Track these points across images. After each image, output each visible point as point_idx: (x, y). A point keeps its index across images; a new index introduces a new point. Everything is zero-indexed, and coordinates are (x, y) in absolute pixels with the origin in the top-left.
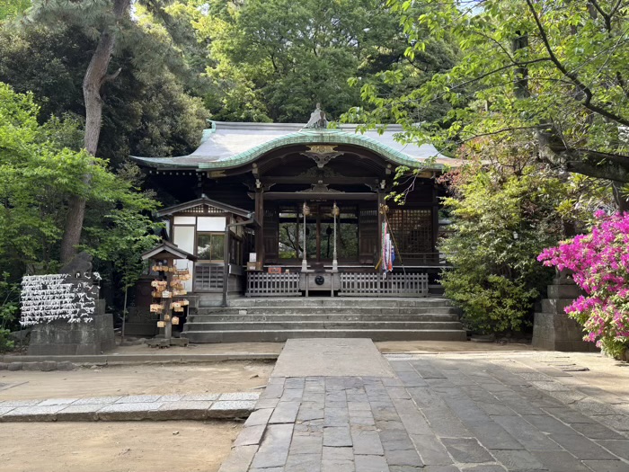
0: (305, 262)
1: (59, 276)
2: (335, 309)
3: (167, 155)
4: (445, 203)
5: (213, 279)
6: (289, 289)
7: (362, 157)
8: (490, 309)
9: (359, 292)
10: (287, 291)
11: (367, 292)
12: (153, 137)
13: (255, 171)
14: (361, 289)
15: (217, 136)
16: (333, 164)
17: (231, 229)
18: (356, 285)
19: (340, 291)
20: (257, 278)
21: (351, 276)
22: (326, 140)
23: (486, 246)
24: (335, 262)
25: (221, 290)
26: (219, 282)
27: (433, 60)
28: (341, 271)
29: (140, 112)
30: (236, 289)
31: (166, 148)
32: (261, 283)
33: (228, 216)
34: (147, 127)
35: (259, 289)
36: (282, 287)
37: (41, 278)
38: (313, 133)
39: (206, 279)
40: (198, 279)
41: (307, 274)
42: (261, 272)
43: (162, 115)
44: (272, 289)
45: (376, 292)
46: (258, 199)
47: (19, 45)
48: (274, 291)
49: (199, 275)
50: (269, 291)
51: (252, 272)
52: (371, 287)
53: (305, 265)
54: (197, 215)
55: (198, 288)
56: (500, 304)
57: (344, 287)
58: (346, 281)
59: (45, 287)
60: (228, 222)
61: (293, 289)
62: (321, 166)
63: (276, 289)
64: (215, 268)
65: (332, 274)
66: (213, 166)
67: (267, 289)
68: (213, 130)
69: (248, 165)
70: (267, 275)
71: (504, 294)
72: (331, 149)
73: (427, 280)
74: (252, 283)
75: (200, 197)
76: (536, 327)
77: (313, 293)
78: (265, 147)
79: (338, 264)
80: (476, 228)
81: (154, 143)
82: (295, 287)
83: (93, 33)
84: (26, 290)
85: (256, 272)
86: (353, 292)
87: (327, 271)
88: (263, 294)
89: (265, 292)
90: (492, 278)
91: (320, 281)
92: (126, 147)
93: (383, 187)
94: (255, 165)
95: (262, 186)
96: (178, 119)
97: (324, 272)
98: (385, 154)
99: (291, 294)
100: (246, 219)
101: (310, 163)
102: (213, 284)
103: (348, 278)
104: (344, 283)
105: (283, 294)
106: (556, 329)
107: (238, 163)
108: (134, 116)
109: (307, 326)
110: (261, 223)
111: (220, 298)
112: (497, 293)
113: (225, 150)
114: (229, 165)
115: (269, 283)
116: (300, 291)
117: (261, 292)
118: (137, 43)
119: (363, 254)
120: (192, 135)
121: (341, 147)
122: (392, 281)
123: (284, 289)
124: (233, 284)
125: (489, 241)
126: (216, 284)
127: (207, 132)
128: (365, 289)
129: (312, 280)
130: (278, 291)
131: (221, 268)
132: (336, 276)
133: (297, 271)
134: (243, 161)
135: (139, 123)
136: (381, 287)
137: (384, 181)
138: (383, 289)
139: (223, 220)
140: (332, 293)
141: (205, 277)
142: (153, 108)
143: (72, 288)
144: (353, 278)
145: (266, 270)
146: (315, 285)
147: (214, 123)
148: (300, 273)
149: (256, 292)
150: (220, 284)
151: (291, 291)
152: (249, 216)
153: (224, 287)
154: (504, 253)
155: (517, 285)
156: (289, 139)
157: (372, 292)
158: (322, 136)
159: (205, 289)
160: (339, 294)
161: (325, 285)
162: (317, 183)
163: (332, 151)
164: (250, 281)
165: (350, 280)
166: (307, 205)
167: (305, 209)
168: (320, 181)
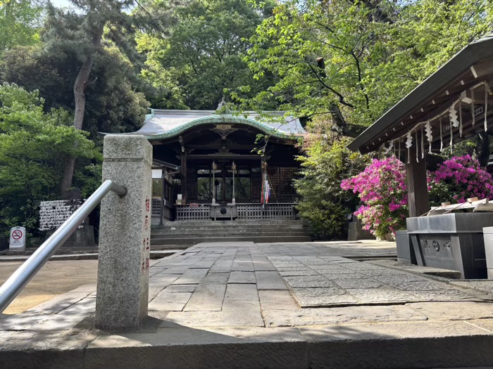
0: (214, 200)
1: (63, 201)
2: (232, 226)
3: (122, 132)
4: (298, 159)
5: (154, 209)
6: (203, 217)
8: (322, 221)
11: (254, 218)
12: (113, 119)
13: (181, 141)
14: (250, 216)
15: (155, 119)
16: (231, 136)
17: (165, 177)
18: (247, 214)
20: (182, 210)
22: (226, 121)
23: (321, 184)
24: (234, 200)
25: (159, 215)
26: (157, 210)
29: (105, 103)
30: (168, 217)
31: (120, 127)
32: (185, 213)
33: (163, 168)
34: (109, 113)
35: (184, 217)
36: (199, 215)
37: (51, 203)
38: (218, 116)
41: (215, 207)
42: (185, 206)
43: (119, 105)
44: (192, 217)
45: (260, 218)
46: (183, 159)
47: (31, 62)
48: (193, 219)
50: (191, 219)
51: (179, 206)
52: (257, 215)
53: (214, 203)
56: (329, 218)
57: (239, 215)
58: (241, 211)
59: (54, 208)
60: (163, 173)
61: (206, 217)
62: (224, 138)
63: (195, 217)
64: (155, 201)
65: (232, 207)
66: (154, 138)
67: (189, 217)
68: (152, 115)
69: (176, 137)
70: (189, 208)
71: (332, 212)
72: (230, 127)
73: (292, 210)
76: (349, 230)
77: (219, 219)
78: (187, 125)
79: (236, 203)
80: (315, 174)
81: (113, 123)
82: (208, 215)
83: (83, 58)
84: (43, 209)
85: (182, 206)
86: (245, 218)
89: (188, 219)
90: (324, 202)
91: (223, 212)
92: (95, 126)
94: (180, 137)
95: (186, 151)
96: (128, 107)
97: (226, 206)
100: (174, 170)
101: (217, 136)
102: (154, 212)
103: (242, 209)
104: (239, 212)
106: (358, 230)
107: (169, 136)
108: (101, 107)
109: (214, 235)
110: (185, 175)
111: (158, 220)
112: (326, 212)
113: (160, 128)
114: (164, 137)
115: (191, 213)
116: (210, 218)
118: (108, 63)
119: (254, 196)
120: (138, 118)
121: (236, 125)
122: (270, 211)
123: (200, 217)
124: (167, 213)
125: (322, 181)
126: (156, 212)
127: (148, 116)
128: (253, 216)
129: (218, 211)
131: (159, 201)
132: (234, 209)
133: (209, 206)
134: (173, 134)
135: (104, 110)
136: (263, 215)
138: (265, 216)
139: (160, 171)
140: (232, 218)
142: (112, 100)
143: (71, 208)
144: (245, 209)
145: (188, 205)
146: (221, 214)
147: (152, 110)
148: (211, 206)
149: (182, 218)
150: (159, 212)
152: (177, 168)
153: (161, 214)
154: (330, 188)
155: (338, 206)
156: (202, 121)
157: (257, 218)
158: (223, 118)
160: (236, 219)
161: (227, 214)
162: (221, 149)
163: (230, 128)
164: (178, 212)
165: (243, 211)
166: (215, 163)
167: (214, 166)
168: (224, 148)
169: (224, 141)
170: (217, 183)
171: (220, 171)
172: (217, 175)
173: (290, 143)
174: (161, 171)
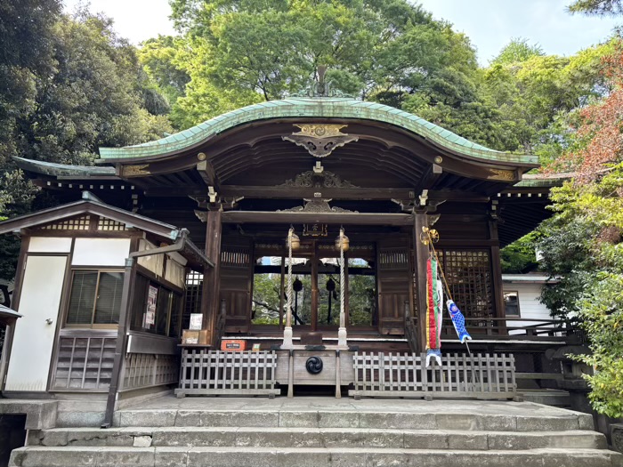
0: (288, 330)
2: (347, 436)
5: (92, 365)
6: (256, 382)
7: (390, 144)
9: (387, 389)
10: (252, 386)
11: (403, 388)
13: (202, 166)
14: (392, 384)
17: (140, 261)
18: (382, 376)
19: (351, 387)
20: (197, 360)
21: (372, 357)
22: (328, 113)
24: (342, 331)
25: (105, 387)
26: (104, 370)
27: (453, 90)
28: (354, 348)
32: (205, 369)
33: (135, 234)
35: (200, 381)
36: (244, 378)
38: (304, 101)
39: (78, 365)
40: (62, 365)
41: (292, 353)
42: (207, 350)
45: (420, 389)
46: (212, 221)
48: (228, 386)
49: (65, 354)
50: (220, 386)
51: (190, 349)
52: (411, 380)
53: (288, 338)
54: (75, 235)
55: (60, 384)
57: (360, 379)
58: (365, 367)
60: (134, 248)
61: (264, 382)
63: (232, 381)
64: (99, 341)
65: (337, 354)
67: (216, 382)
69: (191, 155)
70: (218, 355)
72: (336, 130)
73: (513, 367)
74: (189, 370)
75: (80, 198)
77: (301, 391)
79: (348, 336)
82: (269, 378)
85: (198, 349)
86: (377, 388)
87: (328, 347)
88: (208, 391)
89: (212, 386)
91: (315, 368)
93: (423, 202)
94: (202, 156)
95: (220, 199)
97: (322, 350)
98: (432, 137)
99: (260, 392)
102: (92, 375)
103: (365, 361)
104: (360, 371)
105: (245, 392)
107: (169, 149)
111: (100, 405)
115: (221, 370)
116: (277, 386)
117: (204, 386)
119: (386, 319)
121: (354, 126)
123: (248, 382)
126: (98, 375)
128: (399, 384)
129: (300, 365)
130: (236, 386)
131: (111, 340)
132: (344, 357)
133: (274, 346)
136: (430, 380)
137: (425, 192)
138: (434, 384)
140: (338, 390)
141: (76, 360)
144: (376, 362)
145: (216, 345)
146: (306, 375)
148: (278, 351)
149: (196, 386)
150: (107, 375)
151: (260, 387)
152: (173, 235)
153: (113, 382)
157: (411, 389)
158: (321, 106)
159: (75, 385)
160: (351, 393)
161: (324, 374)
162: (312, 197)
163: (338, 133)
164: (185, 365)
165: (373, 367)
166: (295, 232)
167: (292, 241)
168: (318, 194)
169: (318, 179)
170: (297, 286)
171: (304, 260)
172: (297, 269)
173: (504, 176)
174: (126, 243)
